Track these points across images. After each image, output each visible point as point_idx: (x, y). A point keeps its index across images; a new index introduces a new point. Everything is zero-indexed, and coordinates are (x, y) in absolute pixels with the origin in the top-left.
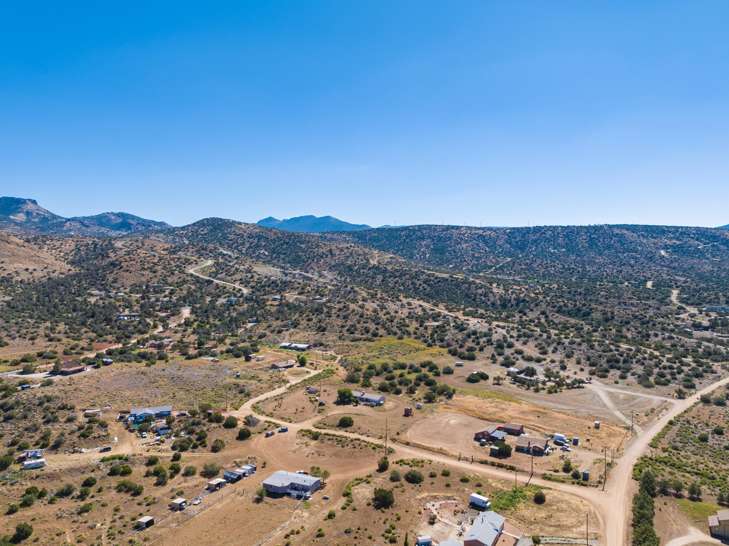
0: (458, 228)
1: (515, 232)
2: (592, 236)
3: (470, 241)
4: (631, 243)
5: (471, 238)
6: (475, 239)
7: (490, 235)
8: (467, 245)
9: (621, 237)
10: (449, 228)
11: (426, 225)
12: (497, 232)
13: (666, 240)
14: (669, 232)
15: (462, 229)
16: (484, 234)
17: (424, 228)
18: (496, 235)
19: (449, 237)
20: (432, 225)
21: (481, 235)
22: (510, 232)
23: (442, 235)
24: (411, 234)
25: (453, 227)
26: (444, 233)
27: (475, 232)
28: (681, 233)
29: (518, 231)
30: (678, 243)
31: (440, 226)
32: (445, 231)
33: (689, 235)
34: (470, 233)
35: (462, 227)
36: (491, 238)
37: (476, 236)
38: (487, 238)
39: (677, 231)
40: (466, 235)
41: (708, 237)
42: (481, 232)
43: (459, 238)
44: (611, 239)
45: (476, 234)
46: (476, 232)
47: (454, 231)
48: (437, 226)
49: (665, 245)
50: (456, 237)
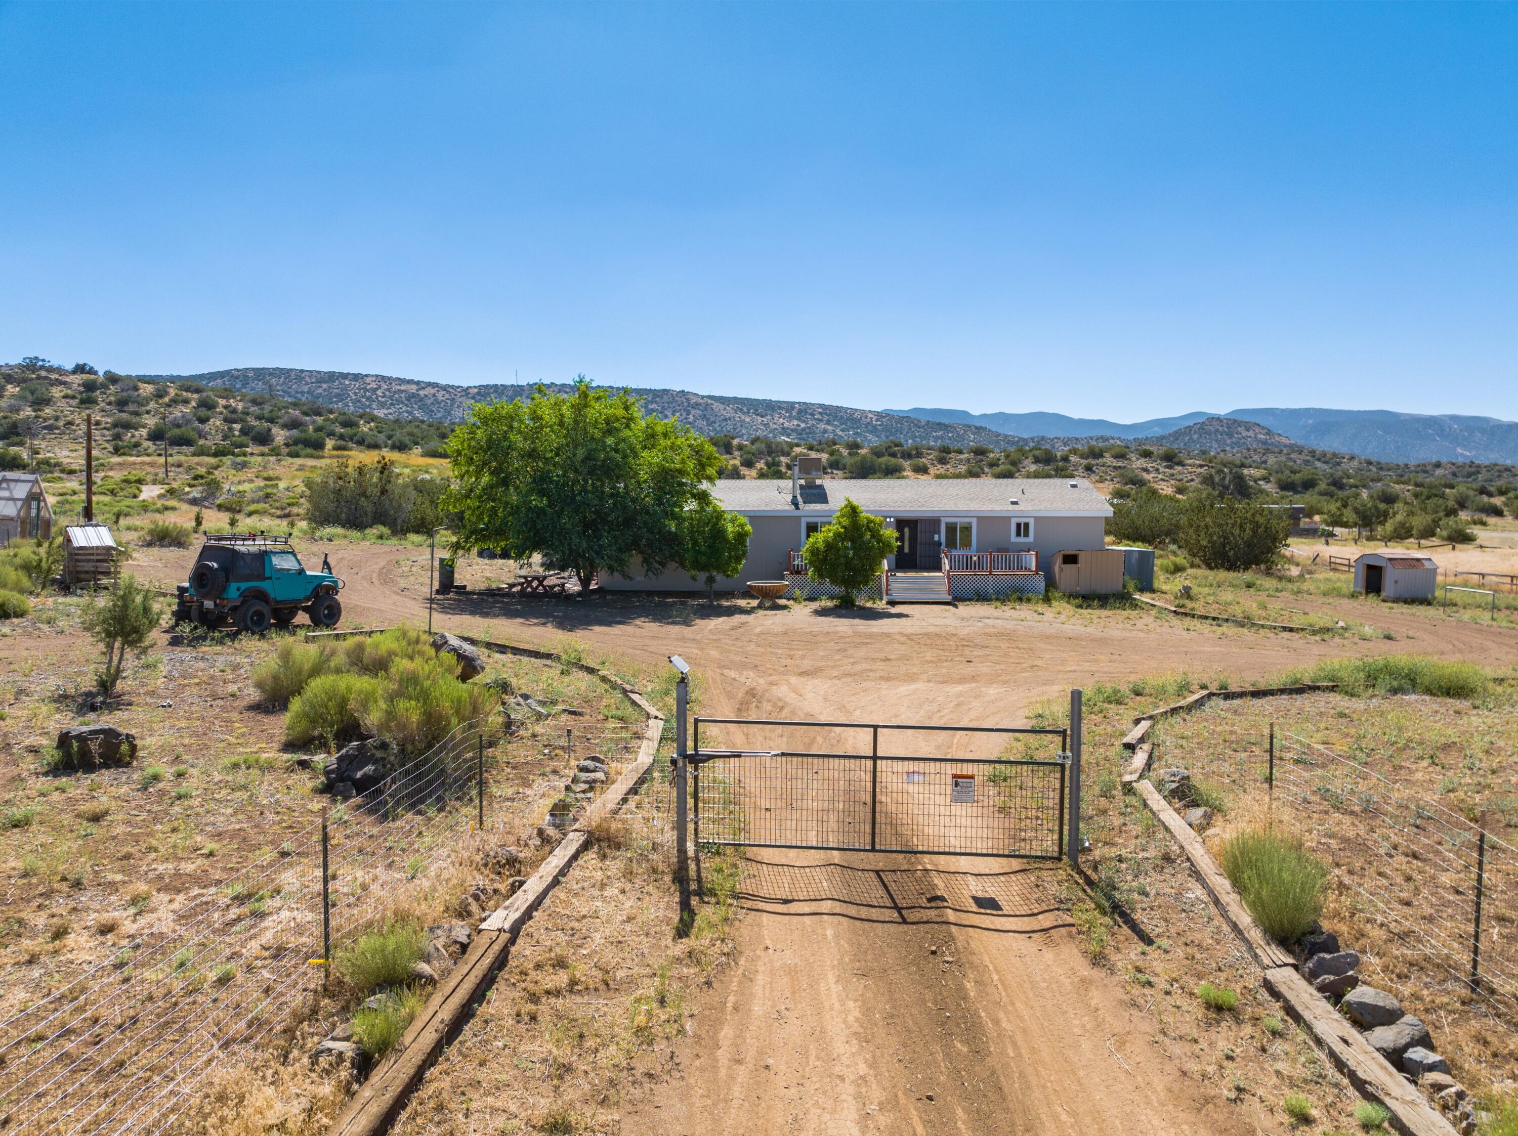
0: (356, 377)
1: (489, 394)
2: (651, 407)
3: (391, 404)
4: (726, 420)
5: (391, 398)
6: (402, 402)
7: (434, 395)
8: (386, 412)
10: (332, 377)
11: (273, 369)
12: (448, 392)
13: (781, 420)
14: (780, 408)
15: (368, 380)
16: (422, 393)
17: (270, 374)
18: (447, 396)
19: (337, 395)
20: (292, 370)
21: (414, 395)
22: (479, 393)
23: (320, 391)
24: (238, 386)
25: (345, 376)
26: (325, 386)
27: (398, 387)
28: (800, 411)
29: (496, 391)
30: (803, 425)
31: (311, 372)
32: (325, 382)
33: (813, 415)
34: (388, 390)
35: (366, 376)
36: (439, 403)
37: (403, 395)
38: (429, 402)
39: (793, 408)
40: (379, 393)
41: (842, 421)
42: (413, 388)
43: (362, 397)
44: (688, 413)
45: (402, 391)
46: (403, 388)
47: (347, 382)
48: (302, 371)
49: (783, 428)
50: (356, 394)
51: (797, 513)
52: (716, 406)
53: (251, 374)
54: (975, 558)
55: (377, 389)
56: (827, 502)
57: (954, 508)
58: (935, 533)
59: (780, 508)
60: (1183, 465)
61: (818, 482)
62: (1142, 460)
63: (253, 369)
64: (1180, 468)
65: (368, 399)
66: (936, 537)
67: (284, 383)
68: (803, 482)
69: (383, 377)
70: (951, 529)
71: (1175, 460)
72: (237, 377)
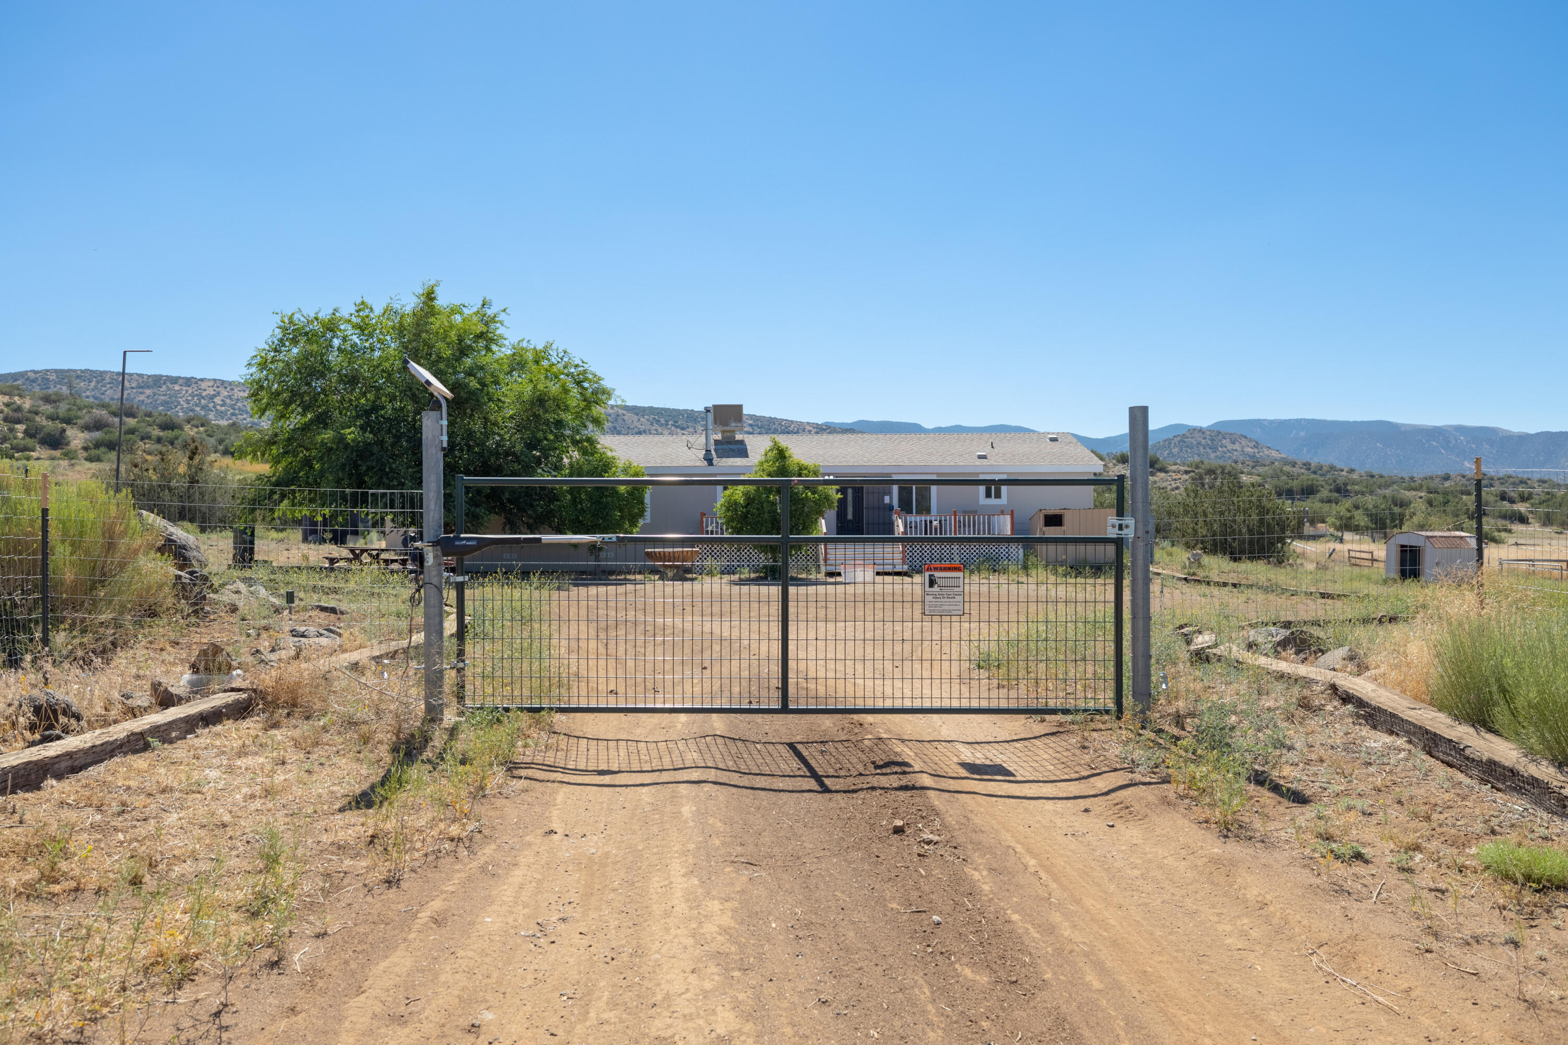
0: (188, 381)
3: (233, 414)
6: (247, 413)
9: (616, 421)
11: (82, 371)
15: (204, 385)
17: (78, 377)
19: (164, 403)
20: (106, 372)
23: (142, 397)
25: (174, 380)
26: (148, 392)
32: (148, 387)
34: (230, 397)
35: (202, 380)
40: (218, 400)
43: (197, 405)
47: (177, 387)
50: (188, 402)
51: (711, 470)
52: (629, 416)
53: (53, 377)
54: (935, 523)
55: (215, 396)
56: (746, 456)
57: (907, 463)
58: (885, 494)
59: (689, 464)
60: (1166, 472)
61: (739, 437)
62: (1120, 466)
63: (56, 371)
64: (1162, 475)
65: (203, 408)
66: (887, 500)
67: (96, 387)
68: (719, 437)
69: (223, 382)
70: (905, 486)
71: (1157, 466)
72: (34, 381)
